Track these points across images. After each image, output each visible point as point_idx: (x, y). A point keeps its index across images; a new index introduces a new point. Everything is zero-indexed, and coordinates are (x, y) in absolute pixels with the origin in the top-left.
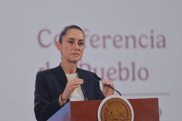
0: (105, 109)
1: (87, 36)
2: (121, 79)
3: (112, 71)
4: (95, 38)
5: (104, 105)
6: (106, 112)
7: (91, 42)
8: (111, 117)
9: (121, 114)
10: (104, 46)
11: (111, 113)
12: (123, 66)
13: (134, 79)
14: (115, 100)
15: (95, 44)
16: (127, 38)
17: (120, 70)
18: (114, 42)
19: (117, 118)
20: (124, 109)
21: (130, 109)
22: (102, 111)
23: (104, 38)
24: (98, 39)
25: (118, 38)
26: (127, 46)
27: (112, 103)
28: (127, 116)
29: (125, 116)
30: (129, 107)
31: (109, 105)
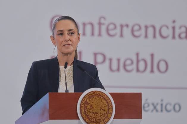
0: (85, 102)
1: (103, 24)
2: (138, 70)
3: (128, 62)
4: (112, 27)
5: (84, 97)
6: (86, 105)
7: (108, 30)
8: (91, 111)
9: (101, 108)
10: (122, 36)
11: (91, 106)
12: (141, 57)
13: (152, 71)
14: (96, 93)
15: (111, 32)
16: (146, 27)
17: (138, 61)
18: (133, 31)
19: (97, 111)
20: (105, 102)
21: (111, 103)
22: (82, 104)
23: (122, 26)
24: (115, 27)
25: (137, 28)
26: (146, 36)
27: (92, 96)
28: (108, 110)
29: (106, 110)
30: (110, 101)
31: (90, 98)
